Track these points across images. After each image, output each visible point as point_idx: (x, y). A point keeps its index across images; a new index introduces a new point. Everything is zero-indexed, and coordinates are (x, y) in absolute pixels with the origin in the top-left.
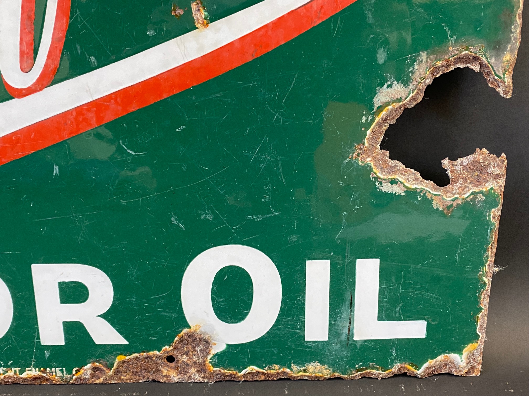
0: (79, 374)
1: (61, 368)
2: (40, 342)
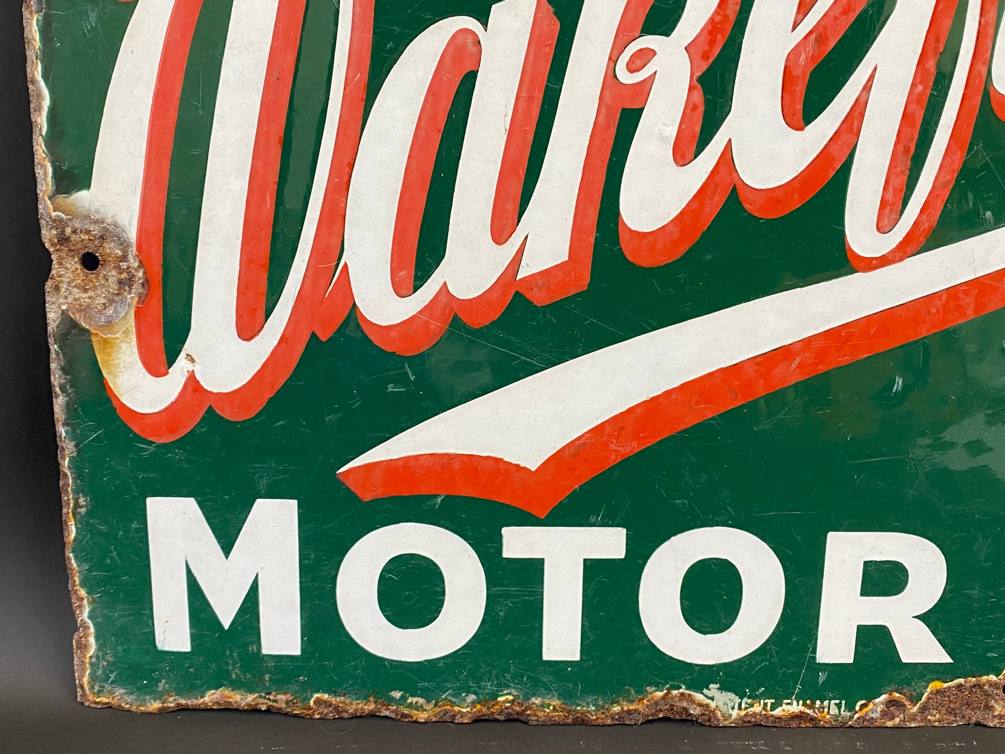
0: (865, 710)
1: (838, 701)
2: (815, 658)
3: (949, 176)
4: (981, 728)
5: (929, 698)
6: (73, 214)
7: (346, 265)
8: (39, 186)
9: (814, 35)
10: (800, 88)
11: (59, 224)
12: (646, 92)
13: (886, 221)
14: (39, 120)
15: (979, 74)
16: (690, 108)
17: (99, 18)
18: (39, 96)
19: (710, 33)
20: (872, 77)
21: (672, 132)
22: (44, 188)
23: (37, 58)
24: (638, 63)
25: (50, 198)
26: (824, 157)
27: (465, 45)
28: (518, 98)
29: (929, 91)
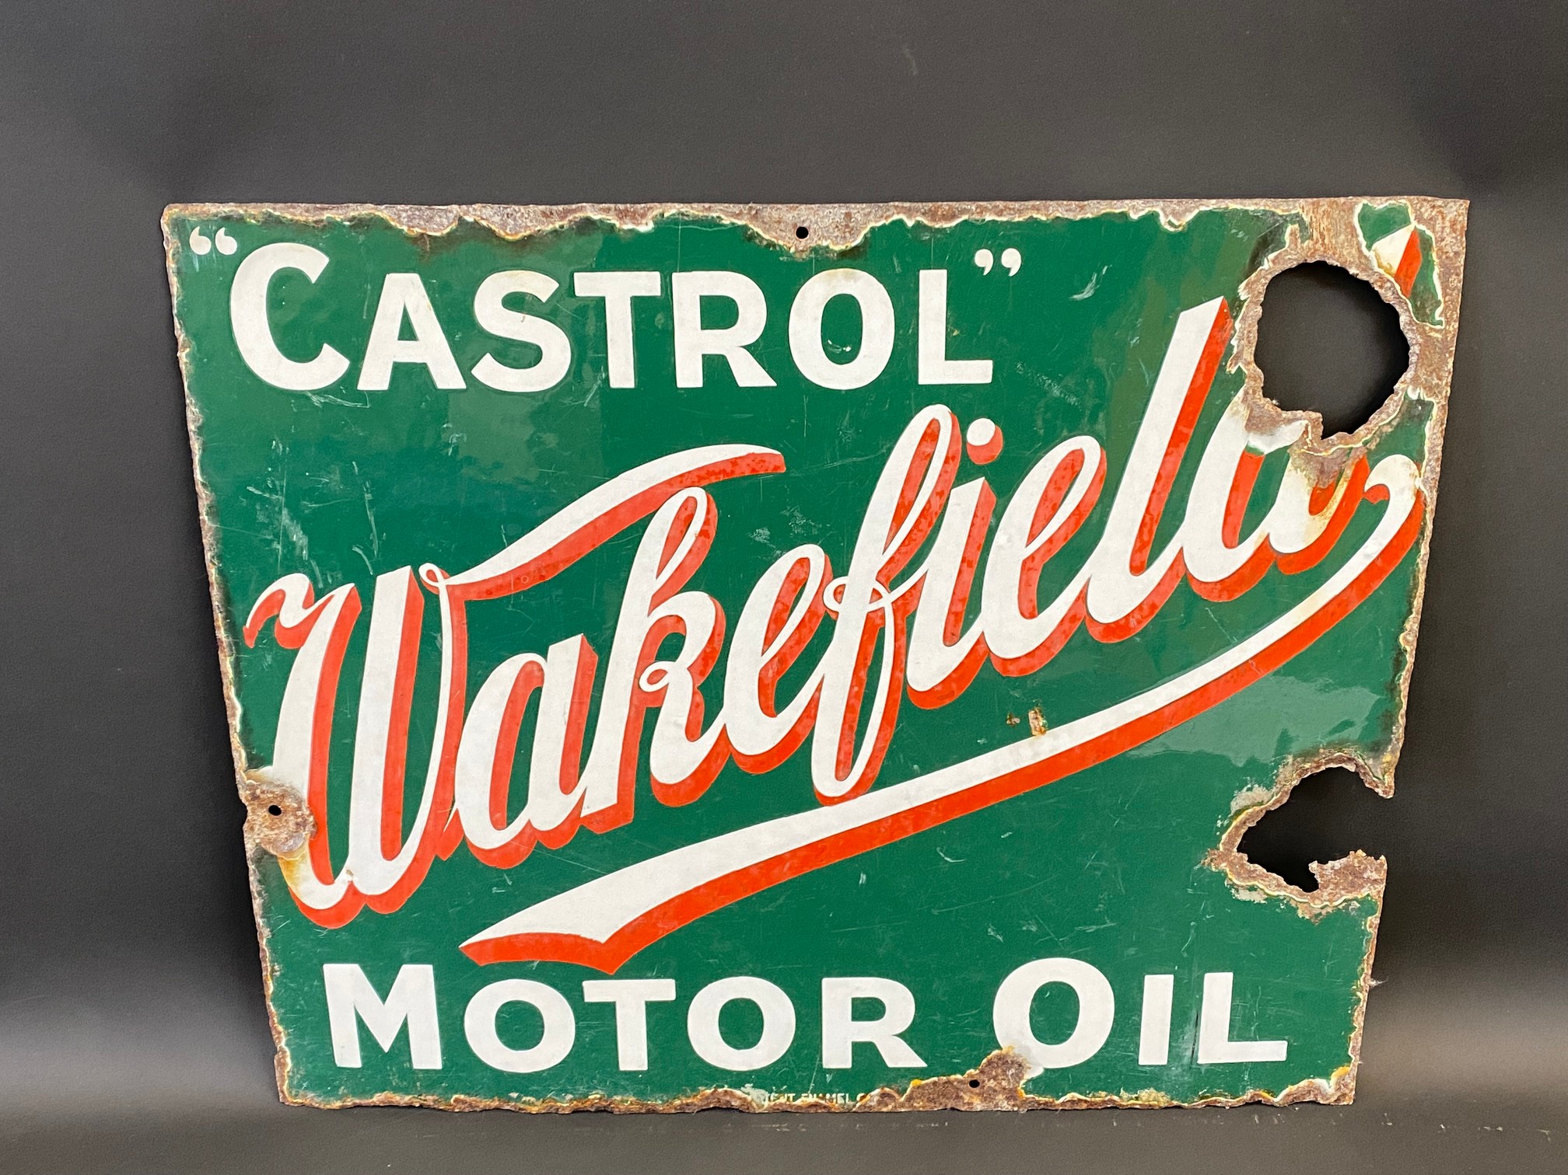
0: (864, 1100)
1: (843, 1094)
2: (822, 1065)
3: (884, 743)
4: (956, 1111)
5: (912, 1092)
6: (261, 782)
7: (457, 811)
8: (235, 764)
9: (777, 658)
10: (772, 692)
11: (252, 787)
12: (662, 697)
13: (841, 774)
14: (234, 723)
15: (898, 678)
16: (694, 706)
17: (273, 658)
18: (234, 707)
19: (703, 659)
20: (821, 683)
21: (684, 721)
22: (239, 765)
23: (231, 684)
24: (655, 678)
25: (245, 772)
26: (792, 735)
27: (532, 672)
28: (572, 703)
29: (863, 691)
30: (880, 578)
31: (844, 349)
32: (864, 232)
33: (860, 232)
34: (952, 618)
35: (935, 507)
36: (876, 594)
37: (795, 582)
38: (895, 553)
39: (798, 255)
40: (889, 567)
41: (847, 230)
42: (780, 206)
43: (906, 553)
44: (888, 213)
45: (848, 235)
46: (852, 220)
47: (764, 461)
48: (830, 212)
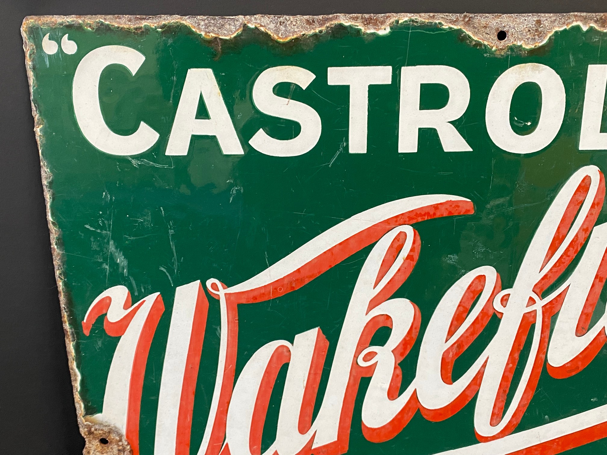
3: (526, 402)
6: (94, 423)
7: (227, 444)
8: (77, 412)
9: (456, 344)
10: (450, 367)
11: (89, 428)
12: (373, 370)
13: (494, 421)
14: (76, 385)
15: (541, 358)
16: (395, 376)
17: (102, 343)
18: (75, 375)
19: (404, 345)
20: (486, 362)
21: (387, 386)
22: (80, 412)
23: (73, 360)
24: (369, 358)
25: (83, 417)
26: (463, 395)
27: (282, 352)
28: (309, 374)
29: (515, 367)
30: (535, 290)
31: (526, 123)
32: (549, 35)
33: (546, 35)
34: (584, 317)
35: (581, 240)
36: (532, 301)
37: (473, 292)
38: (549, 272)
39: (498, 53)
40: (543, 282)
41: (536, 34)
42: (487, 15)
43: (557, 272)
44: (568, 21)
45: (537, 37)
46: (541, 26)
47: (458, 206)
48: (525, 20)
